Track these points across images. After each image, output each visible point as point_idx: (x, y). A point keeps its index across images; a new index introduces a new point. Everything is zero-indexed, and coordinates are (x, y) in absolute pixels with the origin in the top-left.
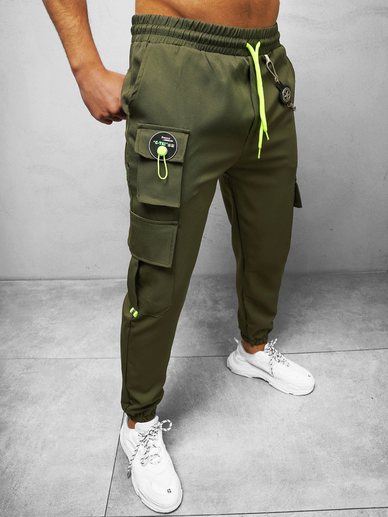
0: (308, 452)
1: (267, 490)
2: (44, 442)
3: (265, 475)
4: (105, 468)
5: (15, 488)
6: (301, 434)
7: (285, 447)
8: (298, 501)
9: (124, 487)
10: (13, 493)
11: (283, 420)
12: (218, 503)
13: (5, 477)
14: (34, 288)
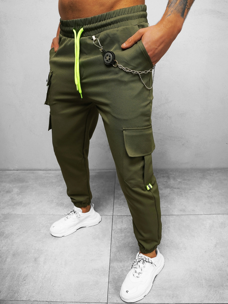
0: (223, 270)
1: (201, 291)
2: (66, 261)
3: (199, 282)
4: (103, 276)
5: (53, 286)
6: (218, 260)
7: (209, 267)
8: (220, 298)
9: (116, 287)
10: (52, 288)
11: (206, 252)
12: (173, 297)
13: (46, 279)
14: (47, 175)
